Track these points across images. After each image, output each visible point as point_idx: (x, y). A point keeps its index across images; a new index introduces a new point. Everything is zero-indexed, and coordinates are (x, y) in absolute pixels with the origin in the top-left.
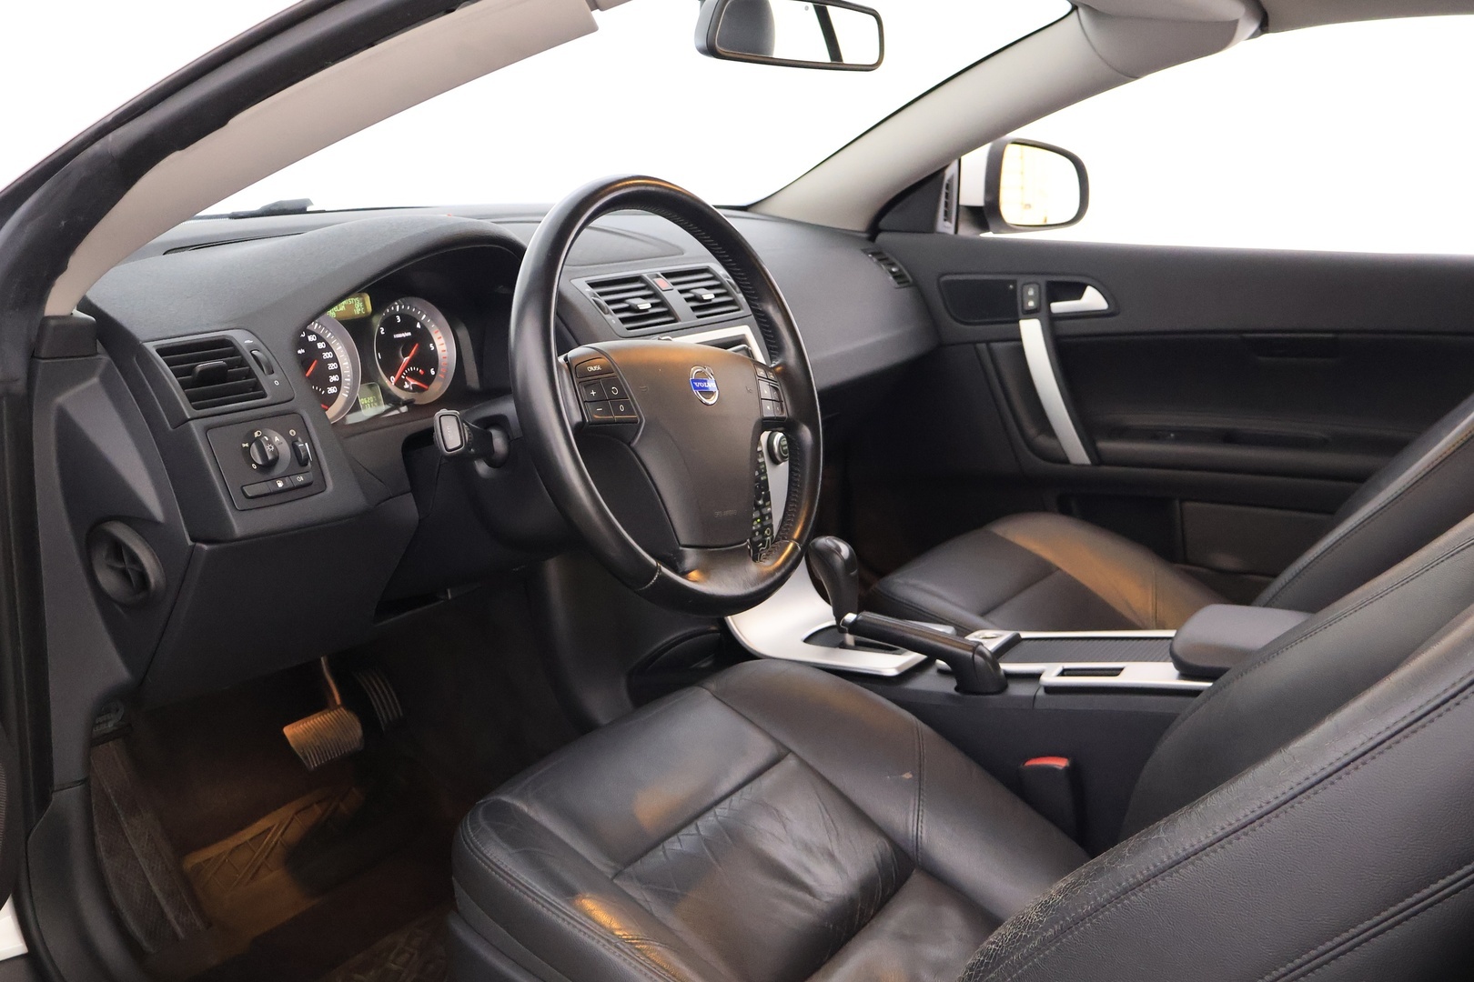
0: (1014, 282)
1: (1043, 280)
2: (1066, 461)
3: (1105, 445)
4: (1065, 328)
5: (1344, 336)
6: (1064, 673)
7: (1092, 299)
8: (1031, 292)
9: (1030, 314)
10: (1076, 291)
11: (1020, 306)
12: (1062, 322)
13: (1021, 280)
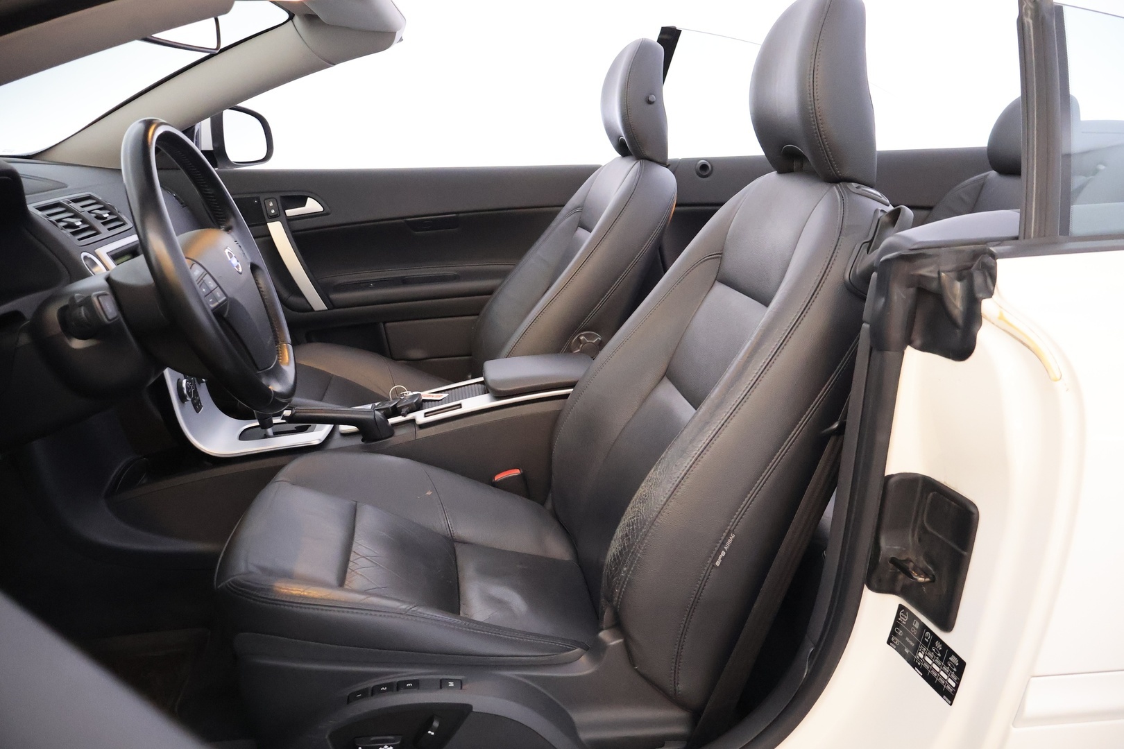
0: (258, 199)
1: (277, 196)
2: (312, 310)
3: (335, 296)
4: (298, 225)
5: (461, 215)
6: (426, 415)
7: (312, 206)
8: (271, 204)
9: (274, 218)
10: (301, 202)
11: (265, 214)
12: (294, 222)
13: (262, 198)
